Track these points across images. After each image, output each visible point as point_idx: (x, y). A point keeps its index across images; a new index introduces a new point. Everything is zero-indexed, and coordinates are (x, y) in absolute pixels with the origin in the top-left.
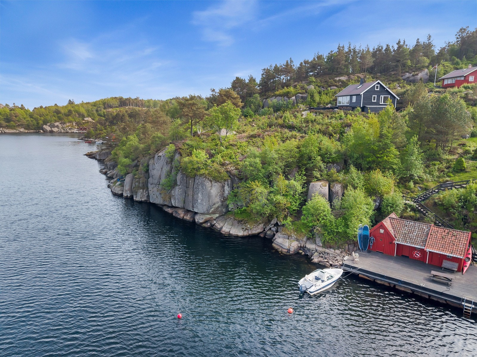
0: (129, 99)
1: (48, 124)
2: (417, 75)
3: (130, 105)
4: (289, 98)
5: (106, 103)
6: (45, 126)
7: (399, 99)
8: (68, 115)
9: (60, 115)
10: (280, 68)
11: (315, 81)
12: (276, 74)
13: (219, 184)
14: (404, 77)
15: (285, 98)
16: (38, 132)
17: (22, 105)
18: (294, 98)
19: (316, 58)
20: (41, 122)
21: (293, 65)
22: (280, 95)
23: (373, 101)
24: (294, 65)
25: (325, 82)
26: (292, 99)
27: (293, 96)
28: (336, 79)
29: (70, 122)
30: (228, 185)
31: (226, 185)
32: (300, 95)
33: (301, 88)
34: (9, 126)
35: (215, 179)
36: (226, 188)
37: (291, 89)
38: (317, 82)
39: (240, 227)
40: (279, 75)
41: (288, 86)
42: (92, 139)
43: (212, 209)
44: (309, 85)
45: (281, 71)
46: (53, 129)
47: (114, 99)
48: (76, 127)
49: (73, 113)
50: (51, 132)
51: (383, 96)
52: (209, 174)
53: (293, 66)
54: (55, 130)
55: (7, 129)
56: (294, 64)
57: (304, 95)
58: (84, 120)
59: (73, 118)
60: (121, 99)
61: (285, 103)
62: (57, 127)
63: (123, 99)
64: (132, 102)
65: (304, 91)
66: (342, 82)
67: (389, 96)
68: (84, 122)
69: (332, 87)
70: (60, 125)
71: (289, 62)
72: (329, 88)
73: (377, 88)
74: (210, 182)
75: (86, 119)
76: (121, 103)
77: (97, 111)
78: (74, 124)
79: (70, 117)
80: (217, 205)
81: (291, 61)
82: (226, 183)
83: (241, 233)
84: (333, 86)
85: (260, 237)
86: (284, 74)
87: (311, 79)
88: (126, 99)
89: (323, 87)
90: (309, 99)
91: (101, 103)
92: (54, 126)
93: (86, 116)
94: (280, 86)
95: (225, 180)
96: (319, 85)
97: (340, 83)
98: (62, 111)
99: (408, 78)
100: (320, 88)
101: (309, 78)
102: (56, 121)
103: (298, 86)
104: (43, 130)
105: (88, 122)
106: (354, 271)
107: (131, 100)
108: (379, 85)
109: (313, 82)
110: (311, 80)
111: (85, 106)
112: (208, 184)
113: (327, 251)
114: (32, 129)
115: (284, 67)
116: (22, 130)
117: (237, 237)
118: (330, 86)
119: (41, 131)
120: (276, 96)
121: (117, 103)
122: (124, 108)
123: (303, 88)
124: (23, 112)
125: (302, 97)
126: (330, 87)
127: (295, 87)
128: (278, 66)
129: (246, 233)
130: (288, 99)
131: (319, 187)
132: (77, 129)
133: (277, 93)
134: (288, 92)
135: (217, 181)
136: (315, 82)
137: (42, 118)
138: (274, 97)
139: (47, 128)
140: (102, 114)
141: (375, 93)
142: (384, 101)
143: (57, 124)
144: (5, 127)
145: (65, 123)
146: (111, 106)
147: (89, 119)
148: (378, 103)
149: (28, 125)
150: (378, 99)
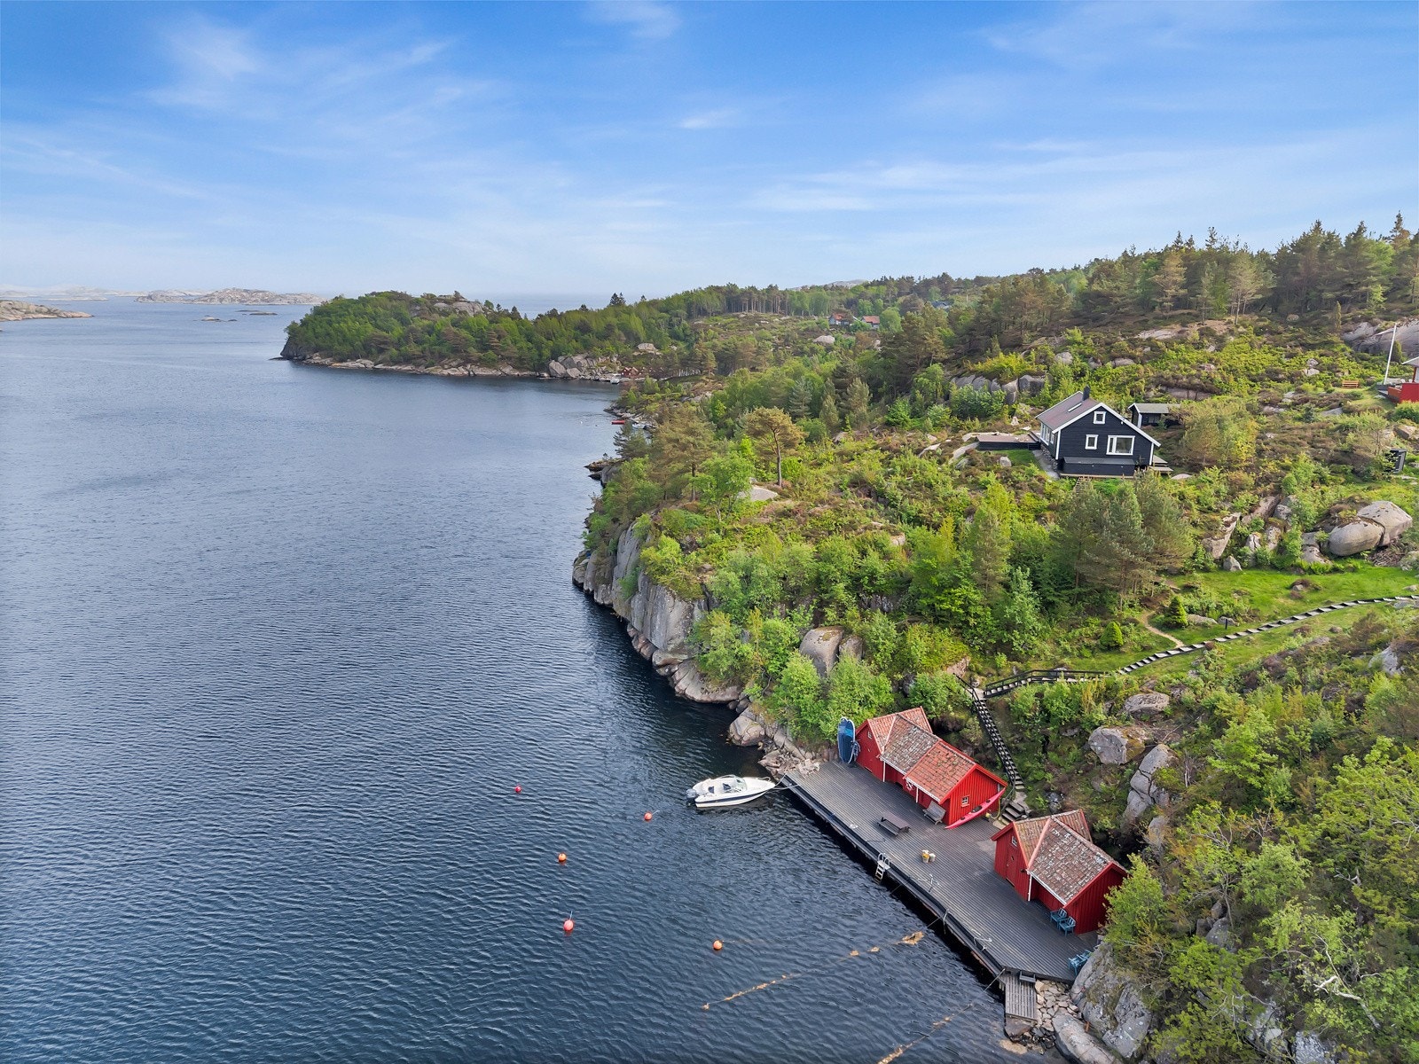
0: (750, 293)
1: (561, 358)
3: (750, 308)
4: (1002, 384)
5: (692, 303)
6: (553, 364)
7: (1159, 445)
8: (606, 337)
9: (586, 336)
11: (1079, 339)
13: (685, 604)
14: (1350, 336)
15: (993, 383)
16: (540, 376)
17: (514, 309)
18: (1013, 384)
20: (547, 353)
22: (985, 375)
23: (1087, 447)
25: (1108, 344)
26: (1007, 388)
27: (1012, 380)
28: (1140, 335)
29: (608, 354)
30: (700, 607)
31: (696, 608)
32: (1032, 379)
34: (484, 360)
35: (681, 595)
36: (697, 611)
37: (1014, 361)
38: (1083, 344)
39: (700, 686)
42: (628, 415)
43: (672, 646)
44: (1062, 351)
46: (568, 371)
47: (714, 294)
48: (618, 368)
49: (617, 331)
50: (566, 378)
51: (1115, 438)
52: (672, 583)
54: (573, 373)
55: (479, 367)
57: (1039, 379)
58: (637, 349)
59: (613, 344)
60: (731, 289)
61: (988, 396)
62: (578, 366)
63: (735, 293)
64: (756, 299)
65: (1043, 367)
66: (1153, 346)
67: (1133, 437)
68: (636, 354)
69: (1118, 362)
70: (584, 362)
72: (1109, 364)
73: (1100, 418)
74: (672, 599)
75: (641, 347)
76: (729, 305)
77: (671, 325)
78: (615, 359)
79: (607, 343)
80: (678, 641)
82: (696, 604)
83: (698, 696)
84: (1125, 356)
85: (728, 708)
87: (1071, 335)
88: (744, 292)
89: (1095, 360)
91: (682, 303)
92: (571, 365)
93: (642, 339)
95: (694, 599)
96: (1087, 351)
97: (1147, 349)
98: (594, 325)
99: (1362, 338)
100: (1087, 362)
102: (577, 352)
103: (1033, 353)
104: (548, 372)
105: (646, 355)
106: (791, 787)
107: (754, 295)
108: (1104, 413)
109: (1074, 343)
110: (1071, 337)
111: (645, 311)
112: (669, 601)
113: (796, 751)
114: (528, 369)
116: (508, 370)
117: (693, 701)
118: (1113, 358)
119: (546, 375)
120: (977, 374)
121: (717, 303)
122: (734, 317)
123: (1043, 358)
124: (515, 327)
125: (1034, 386)
126: (1113, 360)
129: (705, 698)
130: (998, 386)
131: (815, 640)
132: (619, 372)
133: (980, 367)
134: (1004, 368)
135: (682, 599)
136: (1079, 344)
137: (551, 343)
138: (973, 377)
139: (557, 367)
140: (682, 334)
141: (1095, 429)
142: (1118, 448)
143: (578, 358)
144: (477, 362)
145: (594, 357)
146: (704, 310)
147: (649, 347)
148: (1101, 452)
149: (520, 359)
150: (1102, 443)
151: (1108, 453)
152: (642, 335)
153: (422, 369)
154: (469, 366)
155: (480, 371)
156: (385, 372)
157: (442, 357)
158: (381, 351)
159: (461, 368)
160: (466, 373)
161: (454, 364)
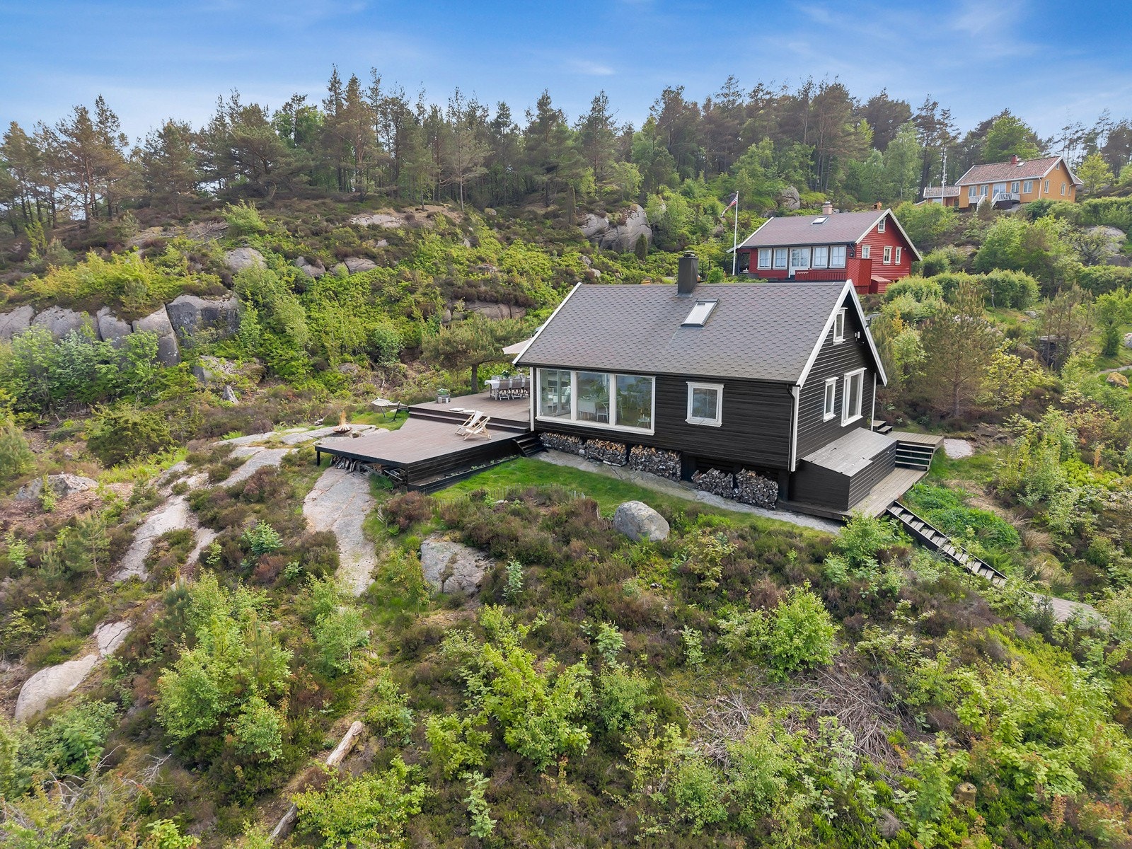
2: (622, 223)
4: (130, 318)
10: (43, 147)
11: (260, 224)
12: (21, 174)
14: (586, 230)
15: (105, 318)
18: (159, 317)
19: (227, 120)
21: (116, 135)
22: (63, 301)
24: (122, 137)
25: (316, 234)
26: (148, 328)
27: (154, 307)
28: (354, 221)
32: (199, 303)
33: (191, 259)
37: (132, 266)
38: (271, 233)
40: (39, 181)
41: (109, 244)
44: (237, 245)
45: (53, 161)
53: (117, 143)
56: (122, 129)
57: (218, 303)
61: (107, 348)
65: (214, 279)
66: (388, 239)
69: (354, 263)
71: (93, 117)
72: (341, 267)
81: (106, 117)
84: (357, 254)
86: (73, 180)
87: (238, 215)
89: (311, 261)
90: (250, 322)
94: (56, 241)
96: (288, 246)
97: (383, 243)
99: (602, 232)
100: (294, 265)
101: (229, 211)
103: (172, 254)
109: (253, 230)
110: (241, 222)
115: (63, 138)
118: (342, 257)
120: (41, 303)
123: (199, 259)
125: (211, 316)
126: (342, 261)
127: (154, 250)
128: (29, 133)
130: (123, 324)
133: (45, 285)
134: (120, 287)
136: (262, 233)
138: (27, 311)
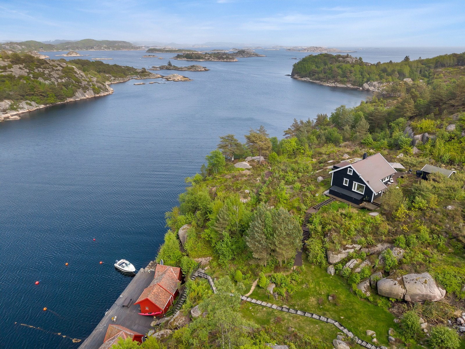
1: (369, 82)
6: (365, 84)
9: (383, 74)
16: (359, 89)
20: (365, 80)
23: (344, 184)
29: (389, 82)
32: (427, 135)
34: (342, 81)
50: (368, 90)
51: (357, 183)
54: (371, 88)
55: (340, 83)
57: (431, 137)
59: (392, 78)
62: (374, 86)
67: (365, 186)
73: (350, 172)
75: (405, 80)
79: (390, 78)
92: (372, 85)
93: (407, 76)
104: (363, 88)
108: (352, 170)
111: (416, 64)
114: (357, 86)
116: (349, 85)
119: (361, 88)
121: (451, 62)
122: (458, 68)
125: (428, 139)
137: (368, 76)
139: (366, 86)
140: (428, 75)
141: (348, 176)
142: (358, 189)
143: (375, 83)
144: (339, 82)
145: (382, 83)
146: (444, 64)
147: (409, 80)
148: (350, 188)
149: (355, 82)
150: (351, 184)
151: (353, 190)
152: (407, 74)
153: (322, 83)
154: (336, 83)
155: (339, 85)
156: (312, 83)
157: (329, 79)
158: (314, 75)
159: (333, 84)
160: (334, 85)
161: (332, 82)
